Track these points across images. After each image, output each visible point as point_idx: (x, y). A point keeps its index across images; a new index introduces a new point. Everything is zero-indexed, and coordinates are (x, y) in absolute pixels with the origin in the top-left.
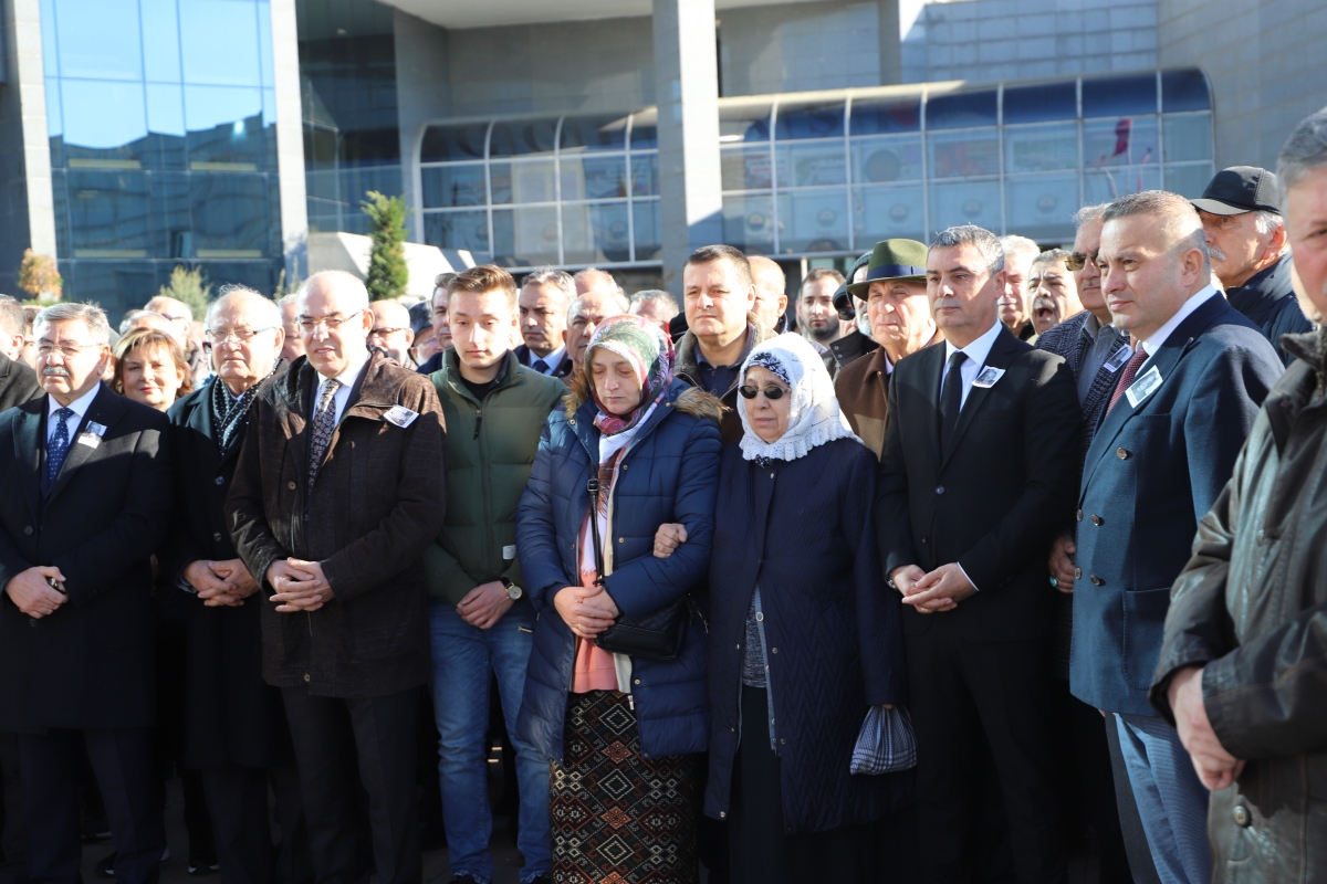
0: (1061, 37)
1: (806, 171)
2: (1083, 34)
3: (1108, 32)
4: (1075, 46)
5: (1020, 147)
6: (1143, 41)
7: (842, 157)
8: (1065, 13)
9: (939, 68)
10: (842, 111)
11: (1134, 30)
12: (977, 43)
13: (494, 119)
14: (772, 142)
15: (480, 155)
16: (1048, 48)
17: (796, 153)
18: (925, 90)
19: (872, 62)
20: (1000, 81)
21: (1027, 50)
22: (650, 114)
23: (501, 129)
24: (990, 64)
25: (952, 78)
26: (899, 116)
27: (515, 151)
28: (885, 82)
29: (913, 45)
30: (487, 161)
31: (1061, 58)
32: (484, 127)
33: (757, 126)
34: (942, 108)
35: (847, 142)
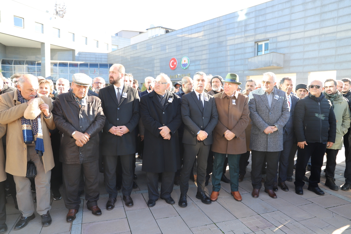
0: (96, 58)
1: (62, 71)
2: (99, 58)
3: (102, 58)
4: (97, 59)
5: (90, 71)
6: (106, 60)
7: (68, 70)
8: (96, 55)
9: (80, 60)
10: (68, 64)
11: (105, 58)
12: (85, 57)
13: (14, 59)
14: (58, 67)
15: (12, 64)
16: (94, 59)
17: (60, 69)
18: (79, 63)
19: (71, 58)
20: (89, 63)
21: (92, 59)
22: (40, 62)
23: (15, 61)
24: (87, 60)
25: (82, 61)
26: (76, 65)
27: (17, 64)
28: (73, 61)
29: (77, 57)
30: (13, 65)
31: (96, 61)
32: (12, 61)
33: (55, 65)
34: (81, 65)
35: (68, 68)
